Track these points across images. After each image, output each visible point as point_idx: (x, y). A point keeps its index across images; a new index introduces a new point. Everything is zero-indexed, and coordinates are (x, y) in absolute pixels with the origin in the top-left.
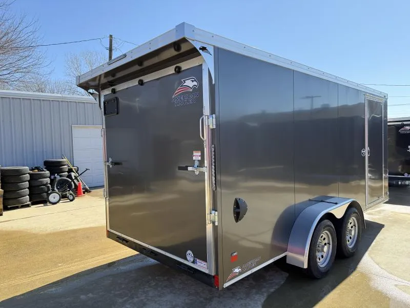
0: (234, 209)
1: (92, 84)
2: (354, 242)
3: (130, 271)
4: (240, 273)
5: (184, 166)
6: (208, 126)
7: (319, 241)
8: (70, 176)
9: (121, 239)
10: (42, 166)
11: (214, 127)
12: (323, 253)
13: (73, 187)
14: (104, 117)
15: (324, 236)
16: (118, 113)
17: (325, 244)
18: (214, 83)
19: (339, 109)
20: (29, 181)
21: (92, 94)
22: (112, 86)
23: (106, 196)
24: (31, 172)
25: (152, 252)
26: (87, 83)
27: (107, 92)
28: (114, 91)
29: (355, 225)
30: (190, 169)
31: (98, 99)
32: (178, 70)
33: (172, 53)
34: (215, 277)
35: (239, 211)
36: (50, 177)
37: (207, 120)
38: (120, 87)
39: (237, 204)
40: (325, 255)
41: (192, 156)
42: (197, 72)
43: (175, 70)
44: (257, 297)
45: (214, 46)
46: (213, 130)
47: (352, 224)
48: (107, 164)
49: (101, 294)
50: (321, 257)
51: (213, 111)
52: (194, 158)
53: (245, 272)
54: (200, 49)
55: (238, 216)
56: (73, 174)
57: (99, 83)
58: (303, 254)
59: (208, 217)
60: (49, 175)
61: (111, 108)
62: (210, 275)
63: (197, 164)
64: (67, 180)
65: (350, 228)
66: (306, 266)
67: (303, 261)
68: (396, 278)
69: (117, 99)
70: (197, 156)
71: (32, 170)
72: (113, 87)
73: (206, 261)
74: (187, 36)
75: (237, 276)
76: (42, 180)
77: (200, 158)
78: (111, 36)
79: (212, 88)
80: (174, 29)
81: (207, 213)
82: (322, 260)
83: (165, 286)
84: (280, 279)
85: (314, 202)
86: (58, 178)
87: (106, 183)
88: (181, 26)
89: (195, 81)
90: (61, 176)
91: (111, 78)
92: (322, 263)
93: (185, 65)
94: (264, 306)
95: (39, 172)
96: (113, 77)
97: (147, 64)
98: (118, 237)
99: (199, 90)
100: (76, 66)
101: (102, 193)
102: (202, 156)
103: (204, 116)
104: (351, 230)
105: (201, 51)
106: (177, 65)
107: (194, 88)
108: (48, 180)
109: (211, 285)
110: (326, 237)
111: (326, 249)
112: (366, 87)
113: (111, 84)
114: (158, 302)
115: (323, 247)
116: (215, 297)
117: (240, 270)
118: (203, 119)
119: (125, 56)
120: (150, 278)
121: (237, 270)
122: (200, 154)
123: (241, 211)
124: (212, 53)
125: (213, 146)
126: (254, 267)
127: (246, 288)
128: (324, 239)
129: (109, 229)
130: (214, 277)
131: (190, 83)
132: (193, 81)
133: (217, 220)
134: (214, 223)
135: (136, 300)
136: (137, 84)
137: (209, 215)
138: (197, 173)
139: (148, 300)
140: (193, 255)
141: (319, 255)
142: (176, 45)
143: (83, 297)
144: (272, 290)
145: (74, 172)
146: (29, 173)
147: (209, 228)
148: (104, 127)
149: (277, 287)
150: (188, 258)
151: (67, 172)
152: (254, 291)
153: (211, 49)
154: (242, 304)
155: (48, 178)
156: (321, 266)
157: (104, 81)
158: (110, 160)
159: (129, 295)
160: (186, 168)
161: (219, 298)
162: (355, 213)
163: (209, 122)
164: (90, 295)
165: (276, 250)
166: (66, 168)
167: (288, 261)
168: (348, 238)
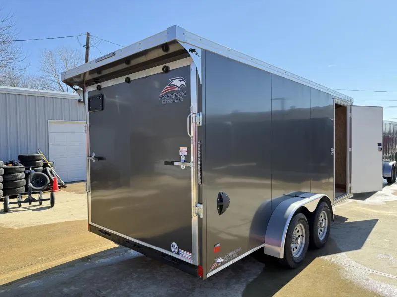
0: (218, 202)
1: (77, 80)
2: (324, 234)
3: (112, 265)
4: (222, 264)
5: (170, 161)
6: (195, 123)
7: (294, 233)
8: (45, 171)
9: (103, 233)
10: (16, 160)
11: (201, 124)
12: (297, 245)
13: (49, 181)
14: (88, 112)
15: (298, 229)
16: (102, 110)
17: (299, 236)
18: (201, 83)
19: (311, 111)
20: (3, 175)
21: (76, 90)
22: (97, 82)
23: (88, 191)
24: (5, 166)
25: (136, 244)
26: (72, 79)
27: (92, 88)
28: (99, 88)
29: (325, 219)
30: (176, 164)
31: (82, 95)
32: (166, 70)
33: (160, 53)
34: (200, 267)
35: (222, 204)
36: (24, 172)
37: (194, 118)
38: (106, 84)
39: (221, 198)
40: (298, 246)
41: (178, 151)
42: (185, 73)
43: (163, 69)
44: (237, 286)
45: (202, 49)
46: (199, 127)
47: (323, 218)
48: (91, 158)
49: (83, 286)
50: (295, 249)
51: (200, 110)
52: (180, 154)
53: (226, 263)
54: (190, 51)
55: (221, 209)
56: (48, 169)
57: (84, 80)
58: (280, 246)
59: (193, 210)
60: (24, 169)
61: (96, 104)
62: (194, 265)
63: (183, 159)
64: (42, 175)
65: (321, 221)
66: (282, 257)
67: (279, 252)
68: (363, 267)
69: (102, 95)
70: (183, 151)
71: (7, 164)
72: (99, 84)
73: (190, 251)
74: (178, 38)
75: (219, 266)
76: (17, 174)
77: (186, 154)
78: (88, 34)
79: (199, 88)
80: (165, 31)
81: (192, 206)
82: (296, 250)
83: (148, 278)
84: (257, 270)
85: (288, 197)
86: (33, 172)
87: (88, 177)
88: (173, 29)
89: (183, 80)
90: (36, 171)
91: (96, 75)
92: (296, 254)
93: (173, 66)
94: (244, 295)
95: (14, 167)
96: (99, 75)
97: (134, 63)
98: (100, 231)
99: (186, 89)
100: (51, 61)
101: (84, 188)
102: (189, 152)
103: (191, 114)
104: (321, 223)
105: (190, 53)
106: (166, 65)
107: (182, 87)
108: (22, 175)
109: (195, 275)
110: (300, 230)
111: (299, 241)
112: (335, 91)
113: (96, 80)
114: (141, 293)
115: (297, 239)
116: (197, 287)
117: (222, 260)
118: (190, 117)
119: (114, 54)
120: (132, 270)
121: (220, 261)
122: (186, 150)
123: (224, 204)
124: (200, 55)
125: (200, 142)
126: (235, 258)
127: (226, 278)
128: (298, 231)
129: (90, 223)
130: (198, 267)
131: (177, 82)
132: (180, 81)
133: (202, 213)
134: (199, 215)
135: (119, 292)
136: (124, 81)
137: (194, 208)
138: (183, 168)
139: (132, 291)
140: (177, 247)
141: (293, 246)
142: (165, 47)
143: (65, 290)
144: (250, 280)
145: (49, 167)
146: (3, 168)
147: (194, 220)
148: (88, 123)
149: (255, 277)
150: (173, 249)
151: (42, 167)
152: (234, 281)
153: (199, 52)
154: (223, 294)
155: (23, 173)
156: (295, 257)
157: (88, 77)
158: (94, 155)
159: (112, 287)
160: (172, 163)
161: (200, 287)
162: (326, 207)
163: (196, 120)
164: (73, 288)
165: (253, 241)
166: (41, 162)
167: (266, 252)
168: (319, 230)
